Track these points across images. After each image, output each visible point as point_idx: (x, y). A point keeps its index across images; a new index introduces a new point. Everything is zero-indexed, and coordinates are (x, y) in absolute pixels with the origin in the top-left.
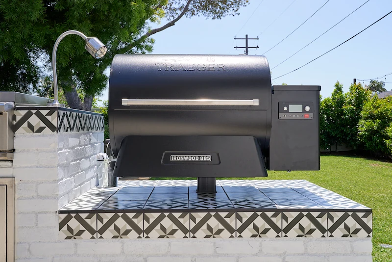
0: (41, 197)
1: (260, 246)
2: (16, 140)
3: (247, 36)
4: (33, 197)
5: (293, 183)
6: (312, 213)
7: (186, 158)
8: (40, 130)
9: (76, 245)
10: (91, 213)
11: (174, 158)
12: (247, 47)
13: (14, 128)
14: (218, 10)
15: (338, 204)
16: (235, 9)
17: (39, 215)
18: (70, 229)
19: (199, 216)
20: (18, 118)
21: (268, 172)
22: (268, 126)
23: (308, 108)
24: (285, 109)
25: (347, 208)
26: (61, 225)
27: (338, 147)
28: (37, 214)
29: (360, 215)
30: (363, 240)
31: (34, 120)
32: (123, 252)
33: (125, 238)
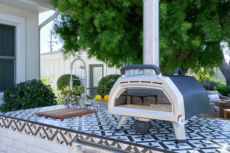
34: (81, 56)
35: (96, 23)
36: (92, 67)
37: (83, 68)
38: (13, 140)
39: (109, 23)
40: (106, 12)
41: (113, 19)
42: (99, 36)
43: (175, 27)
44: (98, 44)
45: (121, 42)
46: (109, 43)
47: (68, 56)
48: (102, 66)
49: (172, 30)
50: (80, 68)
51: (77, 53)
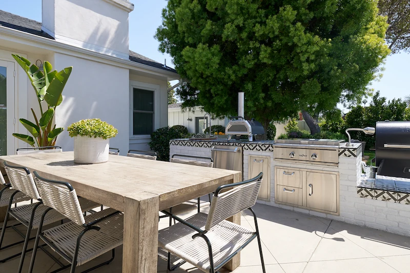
0: (350, 180)
2: (340, 159)
4: (346, 180)
8: (349, 156)
9: (365, 200)
10: (372, 189)
13: (339, 155)
18: (362, 194)
20: (341, 151)
26: (358, 192)
28: (348, 186)
31: (347, 152)
32: (387, 207)
33: (388, 202)
35: (212, 91)
36: (197, 119)
39: (219, 92)
40: (218, 86)
41: (222, 90)
42: (214, 98)
43: (256, 96)
45: (226, 101)
46: (219, 102)
48: (206, 118)
49: (255, 97)
50: (187, 120)
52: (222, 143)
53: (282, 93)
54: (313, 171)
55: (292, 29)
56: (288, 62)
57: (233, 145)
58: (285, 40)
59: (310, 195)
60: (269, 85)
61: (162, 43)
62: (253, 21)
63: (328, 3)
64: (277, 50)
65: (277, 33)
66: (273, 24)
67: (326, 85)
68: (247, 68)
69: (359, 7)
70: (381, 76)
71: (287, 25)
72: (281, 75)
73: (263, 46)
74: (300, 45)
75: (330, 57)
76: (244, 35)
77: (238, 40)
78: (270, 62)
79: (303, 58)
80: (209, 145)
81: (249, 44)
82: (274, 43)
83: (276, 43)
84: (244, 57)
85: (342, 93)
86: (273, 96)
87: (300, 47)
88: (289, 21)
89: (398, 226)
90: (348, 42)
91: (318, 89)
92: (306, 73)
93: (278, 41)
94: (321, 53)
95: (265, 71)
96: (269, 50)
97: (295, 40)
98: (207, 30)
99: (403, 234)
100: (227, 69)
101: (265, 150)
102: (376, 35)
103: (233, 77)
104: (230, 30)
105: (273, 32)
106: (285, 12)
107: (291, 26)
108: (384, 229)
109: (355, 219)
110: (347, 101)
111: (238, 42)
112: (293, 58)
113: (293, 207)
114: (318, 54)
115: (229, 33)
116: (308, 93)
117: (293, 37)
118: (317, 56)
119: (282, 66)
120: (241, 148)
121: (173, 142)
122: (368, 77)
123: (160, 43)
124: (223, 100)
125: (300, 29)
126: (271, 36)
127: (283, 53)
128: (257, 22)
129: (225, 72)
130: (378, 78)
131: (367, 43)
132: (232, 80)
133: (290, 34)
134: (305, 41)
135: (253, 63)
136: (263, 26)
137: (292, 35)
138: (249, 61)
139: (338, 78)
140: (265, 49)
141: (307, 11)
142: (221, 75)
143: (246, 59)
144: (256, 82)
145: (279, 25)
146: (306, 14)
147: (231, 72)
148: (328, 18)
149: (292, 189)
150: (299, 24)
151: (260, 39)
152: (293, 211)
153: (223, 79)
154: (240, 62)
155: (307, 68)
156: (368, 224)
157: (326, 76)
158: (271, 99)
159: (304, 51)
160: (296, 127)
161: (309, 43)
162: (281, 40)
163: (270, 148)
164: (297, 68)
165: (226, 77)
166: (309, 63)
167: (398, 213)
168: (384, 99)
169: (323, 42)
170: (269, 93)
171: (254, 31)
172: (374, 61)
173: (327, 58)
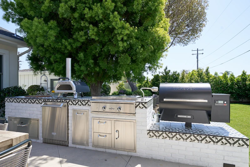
0: (142, 126)
1: (208, 146)
2: (136, 110)
3: (198, 49)
4: (140, 126)
5: (220, 124)
6: (226, 138)
7: (183, 116)
8: (142, 108)
9: (152, 139)
10: (156, 131)
11: (179, 116)
12: (198, 54)
13: (136, 107)
14: (185, 42)
15: (236, 135)
16: (193, 41)
17: (142, 131)
18: (150, 135)
19: (188, 135)
20: (137, 105)
21: (210, 122)
22: (211, 107)
23: (225, 102)
24: (217, 102)
25: (240, 137)
26: (148, 134)
27: (243, 99)
28: (141, 130)
29: (245, 140)
30: (245, 148)
31: (141, 105)
32: (165, 143)
33: (165, 139)
34: (45, 73)
37: (46, 81)
38: (15, 107)
41: (60, 58)
44: (54, 68)
47: (37, 74)
49: (86, 63)
50: (44, 81)
51: (43, 72)
52: (51, 100)
53: (107, 62)
54: (118, 120)
55: (111, 16)
56: (110, 40)
57: (60, 102)
58: (107, 23)
59: (117, 139)
60: (97, 55)
61: (7, 13)
62: (84, 5)
63: (136, 3)
64: (102, 30)
65: (101, 17)
66: (97, 9)
67: (134, 59)
68: (80, 41)
69: (153, 8)
70: (166, 55)
71: (108, 12)
72: (105, 49)
73: (91, 26)
74: (116, 28)
75: (136, 40)
76: (76, 15)
77: (72, 18)
78: (97, 39)
79: (119, 38)
80: (41, 102)
81: (81, 23)
82: (99, 25)
83: (100, 25)
84: (77, 33)
85: (146, 66)
86: (100, 64)
87: (117, 30)
88: (110, 9)
89: (171, 156)
90: (147, 31)
91: (129, 61)
92: (121, 49)
93: (102, 23)
94: (131, 36)
95: (94, 45)
96: (96, 29)
97: (114, 24)
98: (46, 6)
99: (174, 161)
100: (63, 41)
101: (85, 105)
102: (163, 29)
103: (69, 47)
104: (64, 8)
105: (99, 17)
106: (107, 3)
107: (111, 13)
108: (163, 159)
109: (146, 154)
110: (149, 71)
111: (72, 20)
112: (113, 38)
113: (105, 149)
114: (129, 36)
115: (63, 11)
116: (123, 63)
117: (112, 22)
118: (128, 38)
119: (106, 43)
120: (66, 104)
121: (8, 100)
122: (159, 55)
123: (4, 13)
124: (61, 67)
125: (117, 16)
126: (97, 19)
127: (106, 33)
128: (86, 7)
129: (61, 43)
130: (165, 56)
131: (158, 33)
132: (68, 50)
133: (110, 19)
134: (120, 26)
135: (84, 38)
136: (91, 11)
137: (112, 20)
138: (81, 36)
139: (141, 54)
140: (93, 28)
141: (122, 6)
142: (59, 46)
143: (79, 34)
144: (87, 53)
145: (102, 11)
146: (121, 8)
147: (67, 44)
148: (136, 13)
149: (105, 135)
150: (116, 13)
151: (89, 20)
152: (105, 152)
153: (61, 48)
154: (74, 37)
155: (122, 45)
156: (154, 157)
157: (134, 53)
158: (99, 66)
159: (119, 33)
160: (124, 87)
161: (123, 28)
162: (104, 23)
163: (89, 103)
164: (116, 45)
165: (63, 47)
166: (123, 42)
167: (172, 146)
168: (169, 71)
169: (132, 28)
170: (98, 62)
171: (84, 13)
172: (163, 45)
173: (134, 39)
